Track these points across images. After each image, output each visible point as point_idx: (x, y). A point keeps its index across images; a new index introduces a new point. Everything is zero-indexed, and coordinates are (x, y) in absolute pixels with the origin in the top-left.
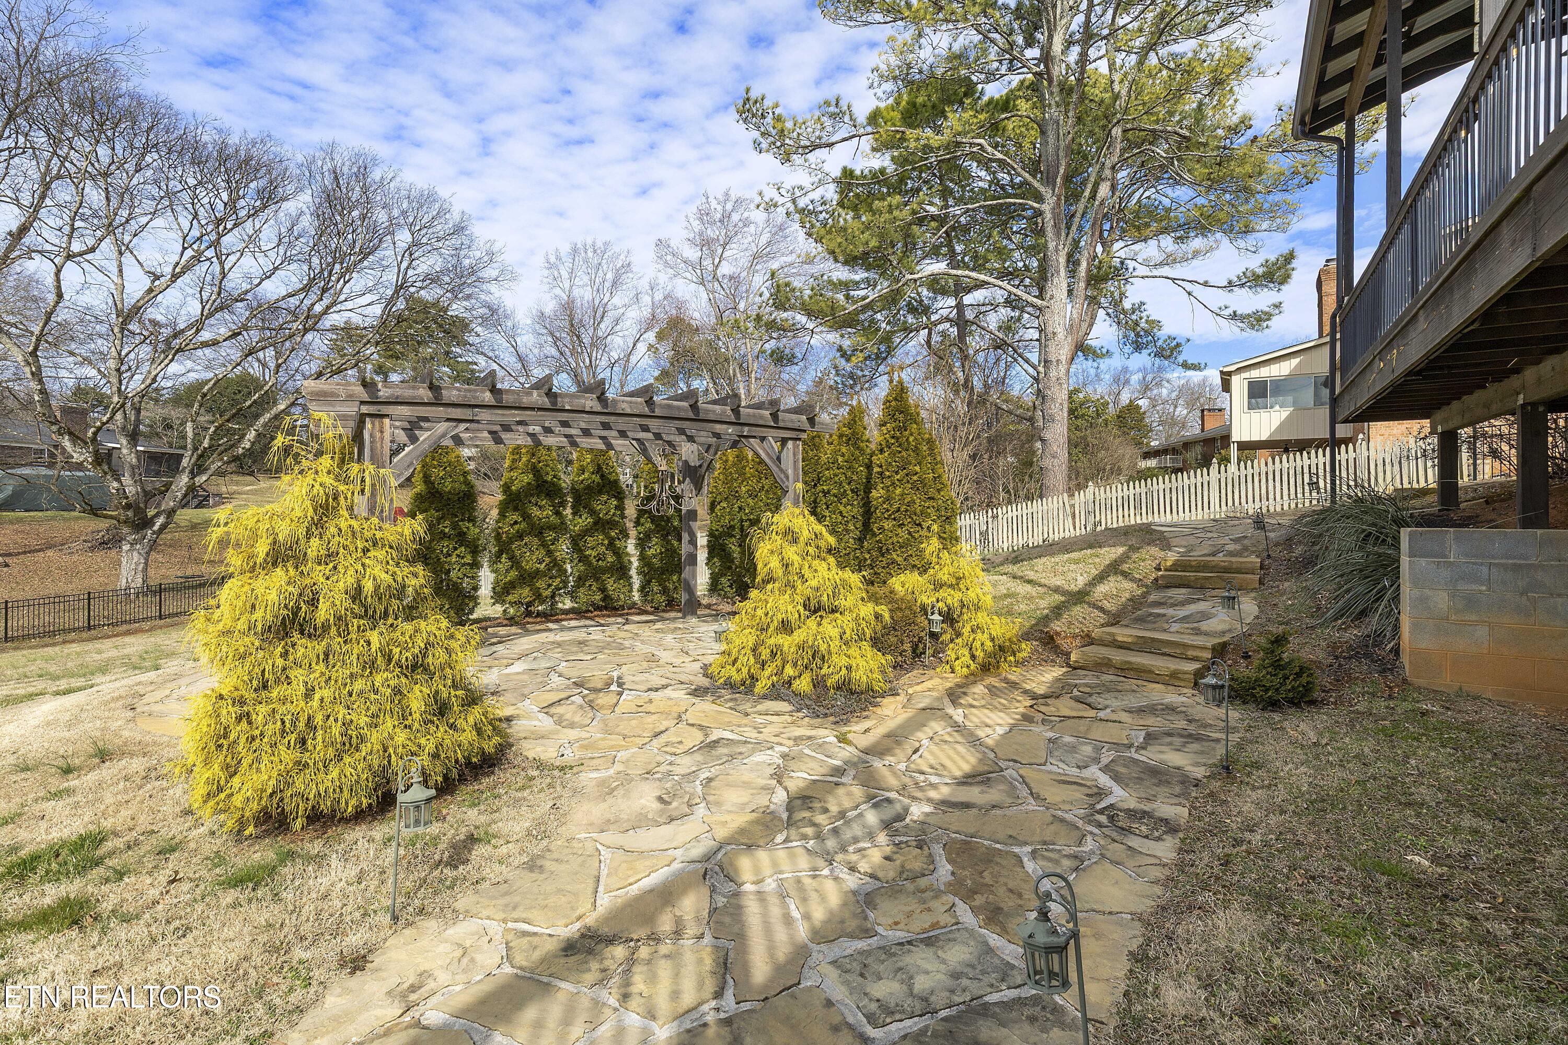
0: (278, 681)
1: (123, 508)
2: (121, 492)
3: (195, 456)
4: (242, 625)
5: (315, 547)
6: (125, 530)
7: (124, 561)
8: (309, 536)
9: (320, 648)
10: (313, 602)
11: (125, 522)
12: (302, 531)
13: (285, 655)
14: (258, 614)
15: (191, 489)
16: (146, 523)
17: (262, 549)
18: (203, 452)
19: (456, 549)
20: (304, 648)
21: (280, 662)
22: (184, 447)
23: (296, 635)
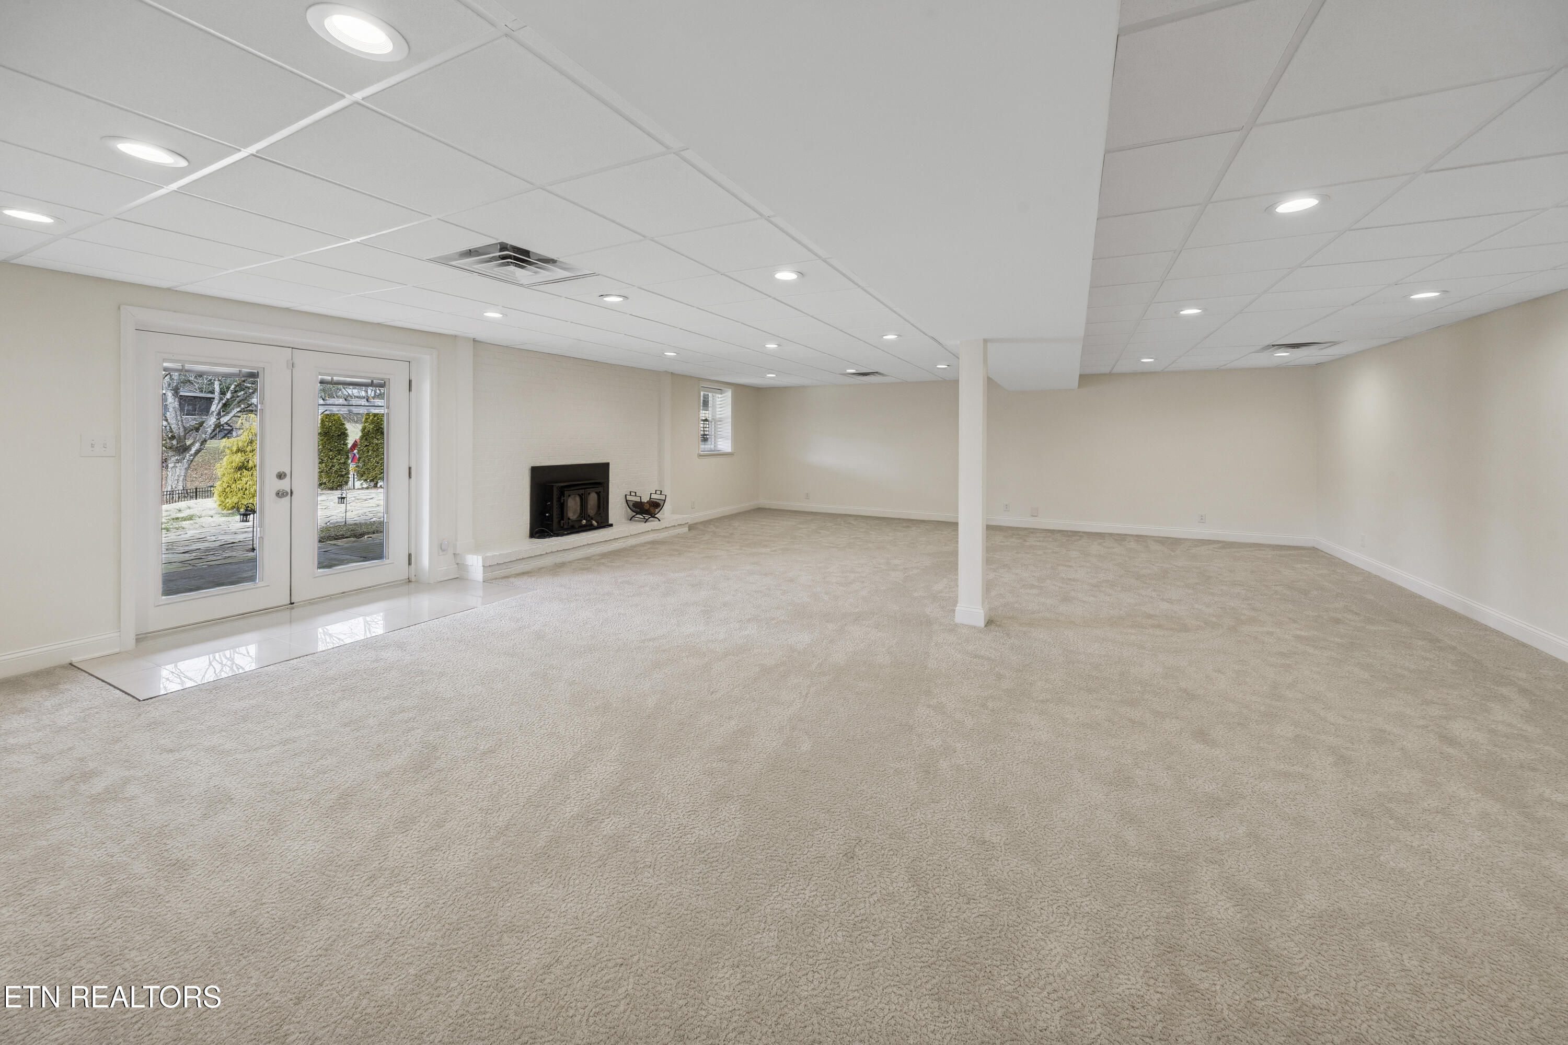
0: (239, 480)
1: (170, 438)
2: (168, 428)
3: (221, 405)
4: (229, 467)
5: (249, 449)
6: (171, 453)
7: (170, 474)
8: (248, 445)
9: (250, 473)
10: (248, 462)
11: (171, 448)
12: (246, 444)
13: (241, 474)
14: (233, 464)
15: (218, 426)
16: (186, 449)
17: (235, 449)
18: (226, 402)
19: (336, 456)
20: (245, 472)
21: (239, 476)
22: (212, 392)
23: (244, 470)
